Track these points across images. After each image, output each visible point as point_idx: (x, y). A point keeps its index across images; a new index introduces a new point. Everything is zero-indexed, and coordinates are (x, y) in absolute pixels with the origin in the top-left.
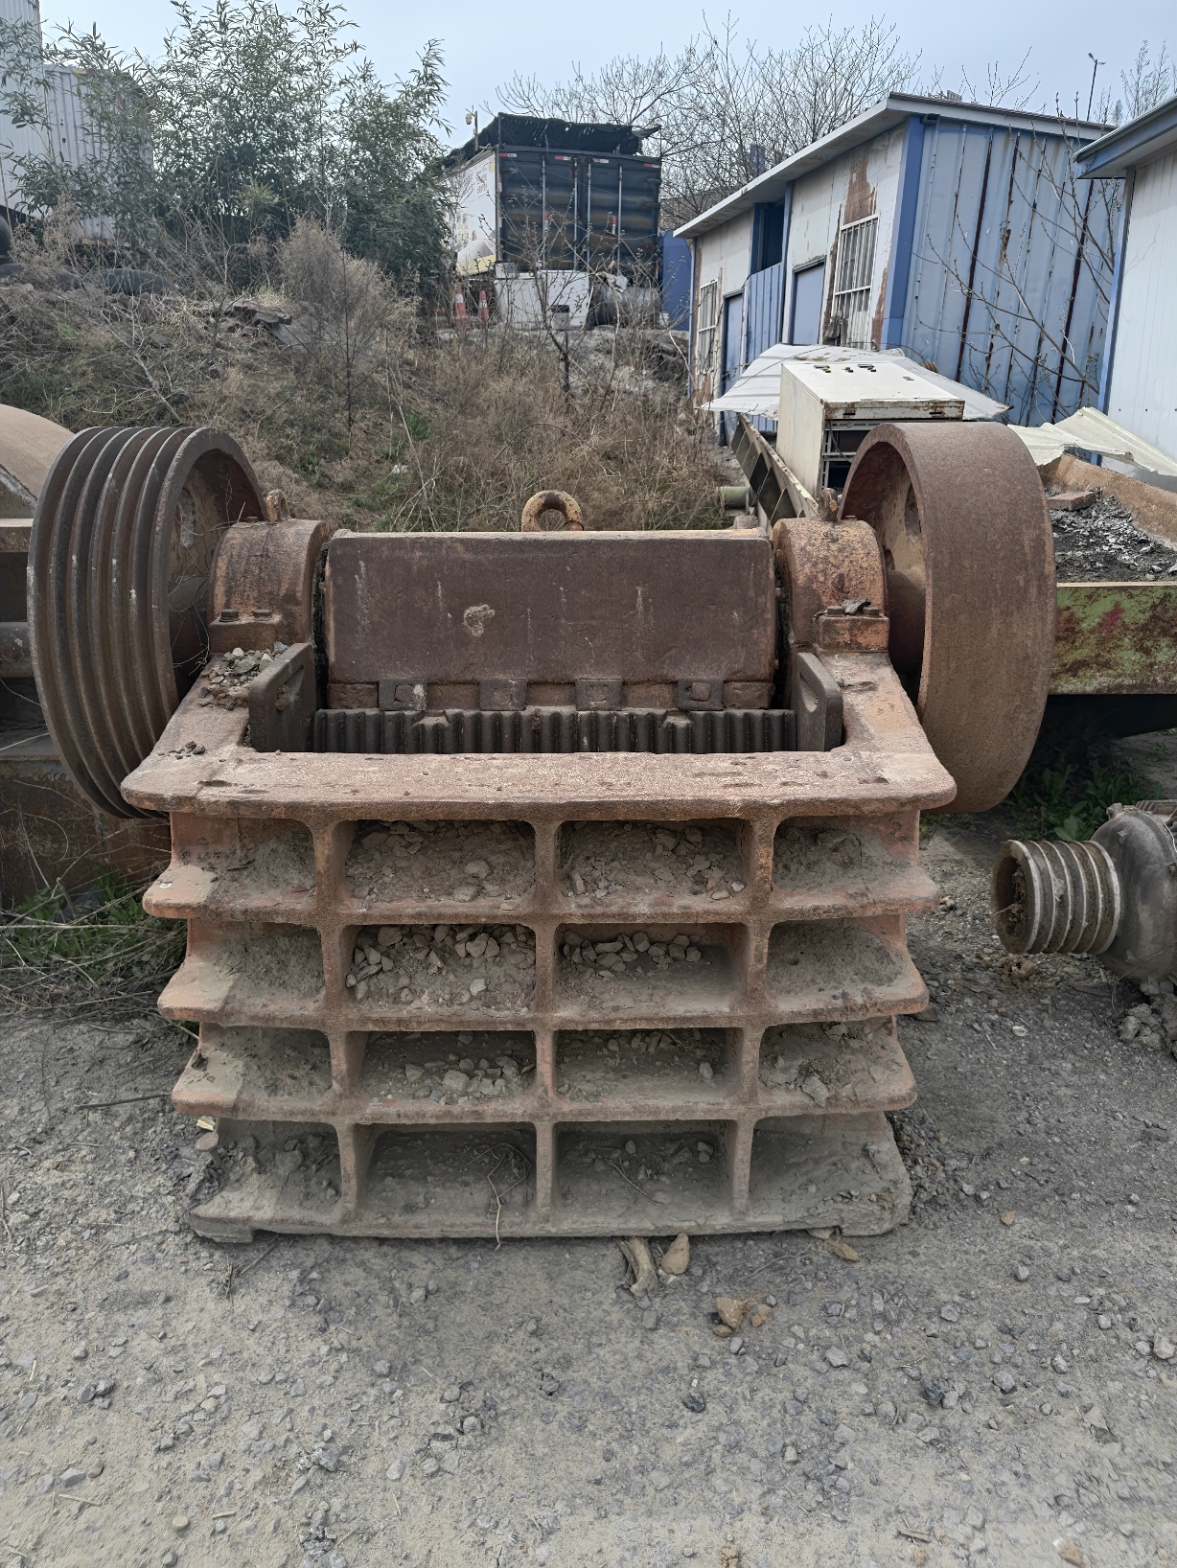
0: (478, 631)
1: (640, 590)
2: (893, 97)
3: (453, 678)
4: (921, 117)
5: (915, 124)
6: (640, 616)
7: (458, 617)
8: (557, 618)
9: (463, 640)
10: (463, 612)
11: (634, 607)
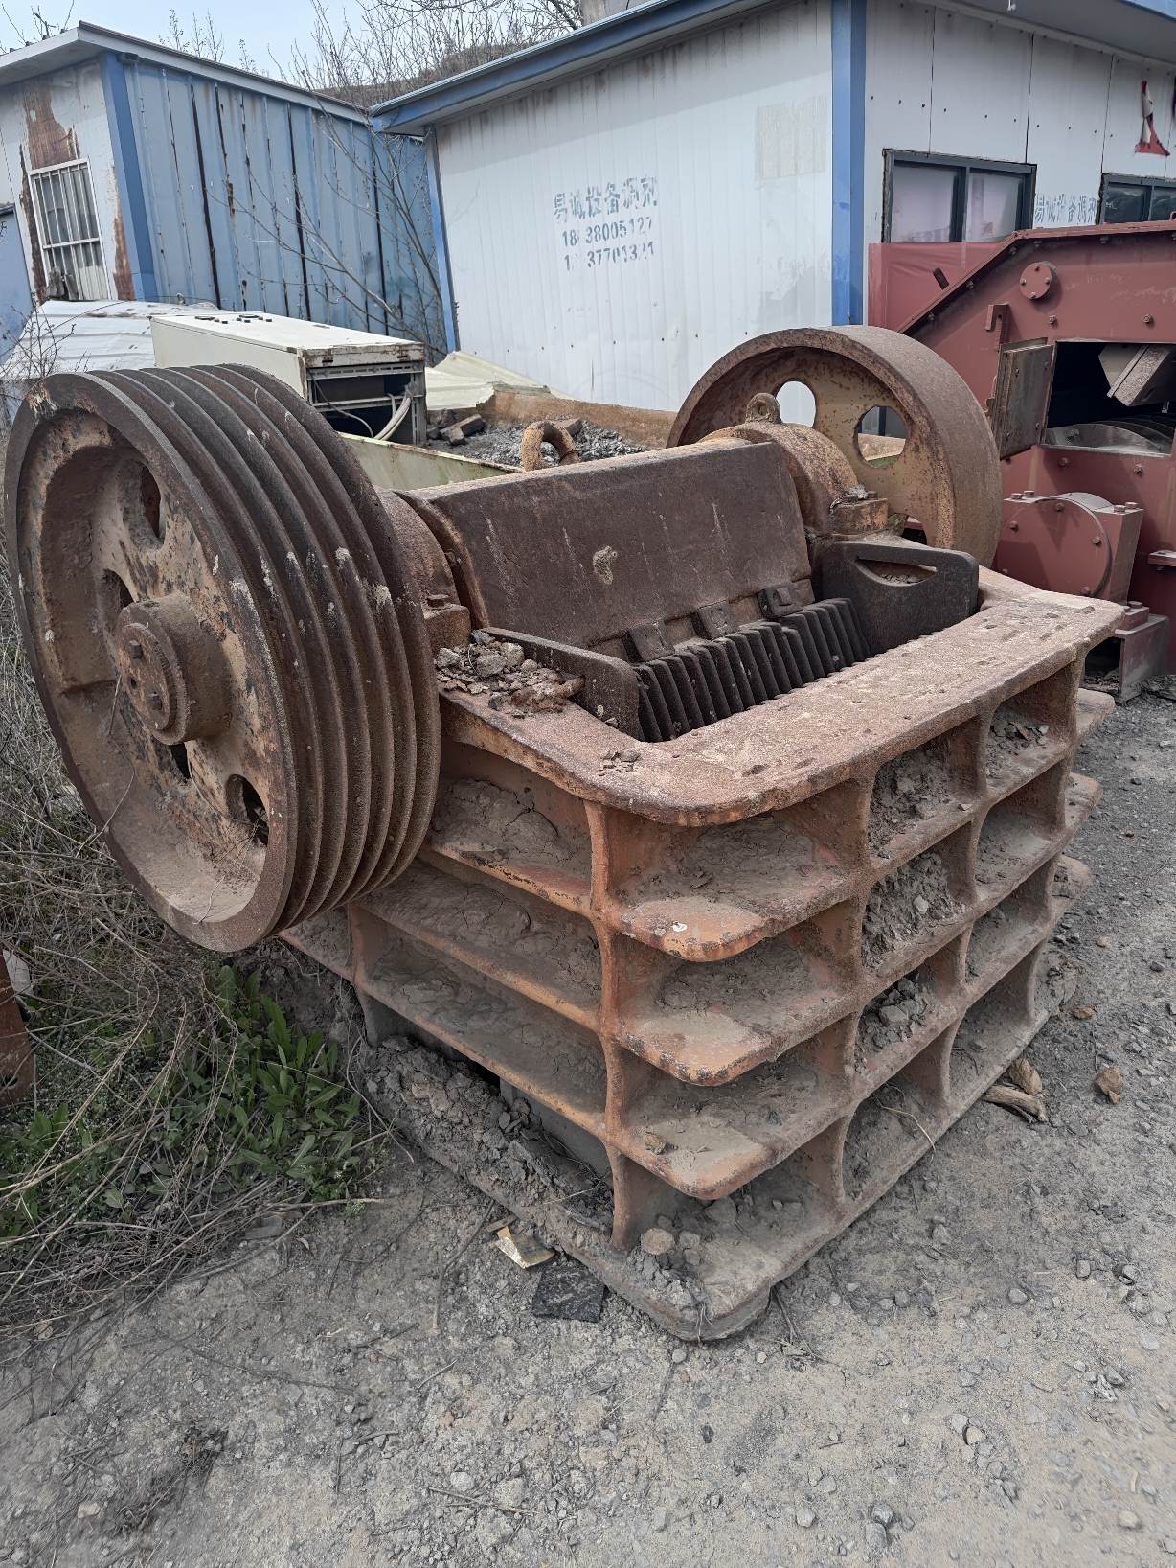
0: (608, 578)
1: (713, 505)
2: (83, 27)
3: (602, 636)
4: (117, 54)
5: (112, 62)
6: (720, 534)
7: (589, 566)
8: (665, 548)
9: (598, 591)
10: (591, 560)
11: (714, 526)
